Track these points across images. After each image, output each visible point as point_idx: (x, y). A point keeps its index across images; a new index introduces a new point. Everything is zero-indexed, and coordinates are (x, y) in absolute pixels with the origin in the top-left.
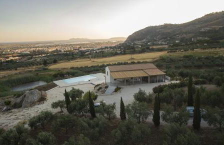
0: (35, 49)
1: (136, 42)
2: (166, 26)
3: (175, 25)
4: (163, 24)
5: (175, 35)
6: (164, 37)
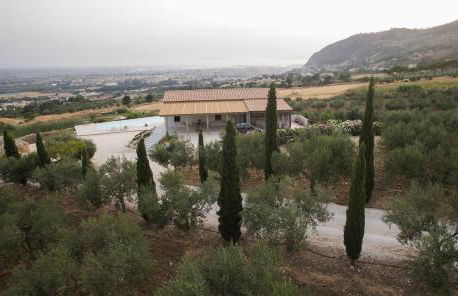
0: (128, 78)
1: (327, 67)
2: (394, 33)
3: (415, 31)
4: (388, 29)
5: (411, 53)
6: (387, 56)
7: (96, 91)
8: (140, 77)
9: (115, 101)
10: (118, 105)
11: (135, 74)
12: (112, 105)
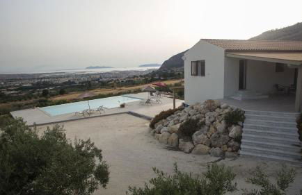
0: (39, 80)
7: (15, 90)
8: (48, 80)
9: (33, 96)
10: (36, 98)
11: (44, 78)
12: (30, 98)
